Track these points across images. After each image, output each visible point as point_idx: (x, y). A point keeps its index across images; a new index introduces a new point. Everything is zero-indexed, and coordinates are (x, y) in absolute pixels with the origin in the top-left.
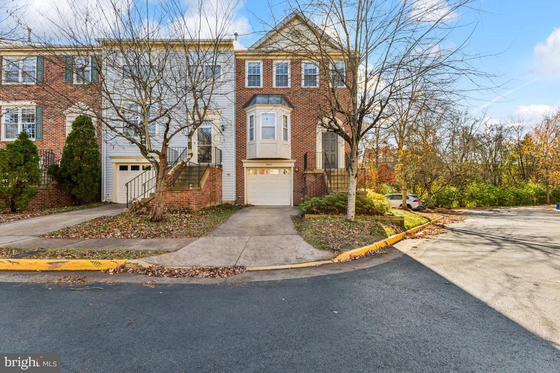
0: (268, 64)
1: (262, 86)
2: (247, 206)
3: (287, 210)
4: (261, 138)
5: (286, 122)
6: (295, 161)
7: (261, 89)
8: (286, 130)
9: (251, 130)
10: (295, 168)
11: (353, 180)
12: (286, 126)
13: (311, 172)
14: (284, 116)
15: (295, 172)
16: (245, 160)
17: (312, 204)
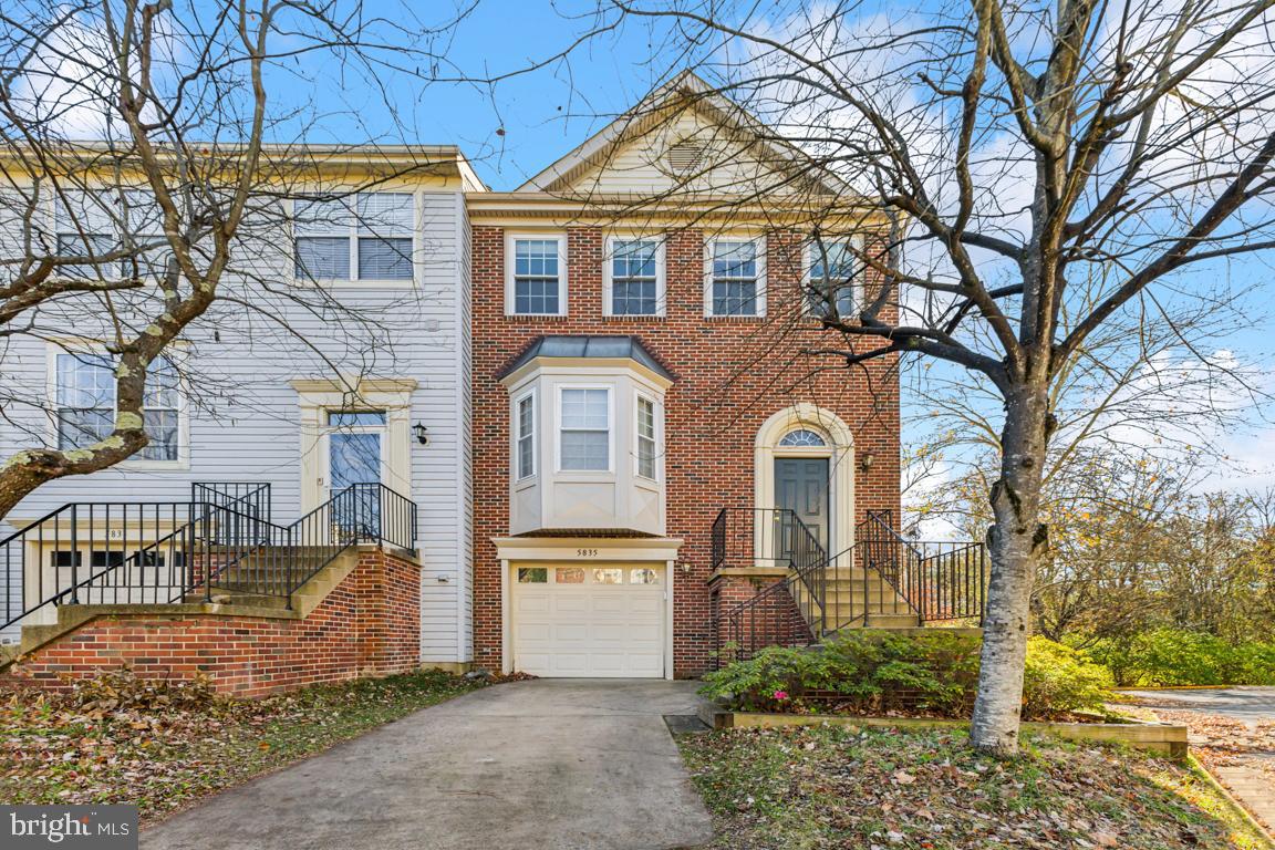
0: (585, 246)
1: (563, 311)
2: (513, 678)
3: (649, 692)
4: (557, 466)
5: (650, 420)
6: (681, 541)
7: (562, 321)
8: (647, 445)
9: (526, 444)
10: (678, 564)
11: (1024, 555)
12: (650, 433)
13: (739, 571)
14: (641, 400)
15: (680, 574)
16: (504, 539)
17: (764, 673)
